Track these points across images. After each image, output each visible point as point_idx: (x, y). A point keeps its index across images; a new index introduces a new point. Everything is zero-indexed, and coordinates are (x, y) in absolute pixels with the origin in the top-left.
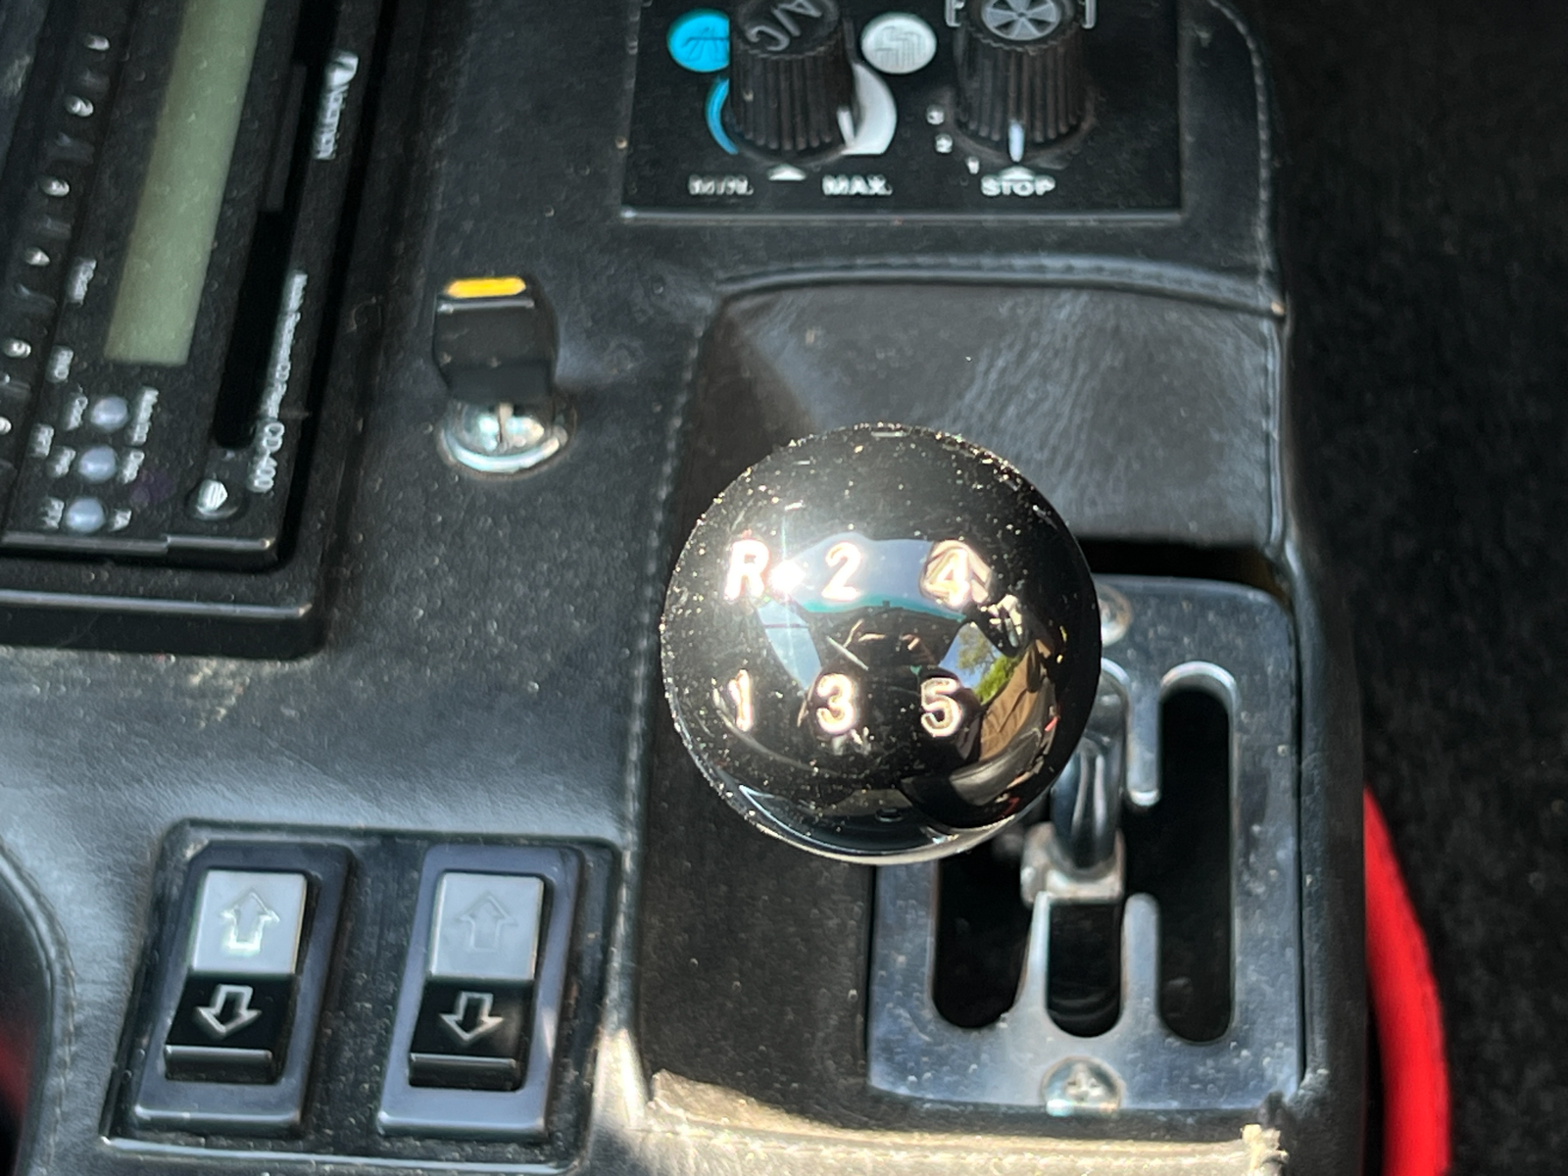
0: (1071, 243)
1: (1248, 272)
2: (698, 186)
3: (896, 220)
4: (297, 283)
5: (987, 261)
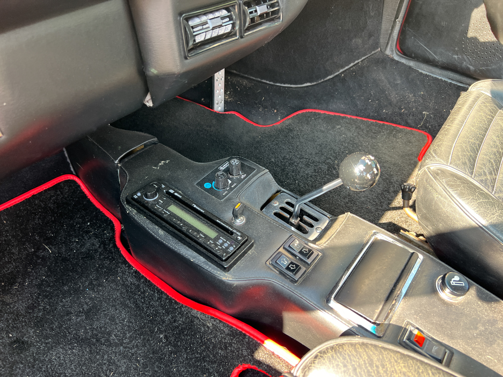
0: (253, 176)
1: (264, 170)
2: (224, 194)
3: (240, 185)
4: (217, 221)
5: (250, 182)
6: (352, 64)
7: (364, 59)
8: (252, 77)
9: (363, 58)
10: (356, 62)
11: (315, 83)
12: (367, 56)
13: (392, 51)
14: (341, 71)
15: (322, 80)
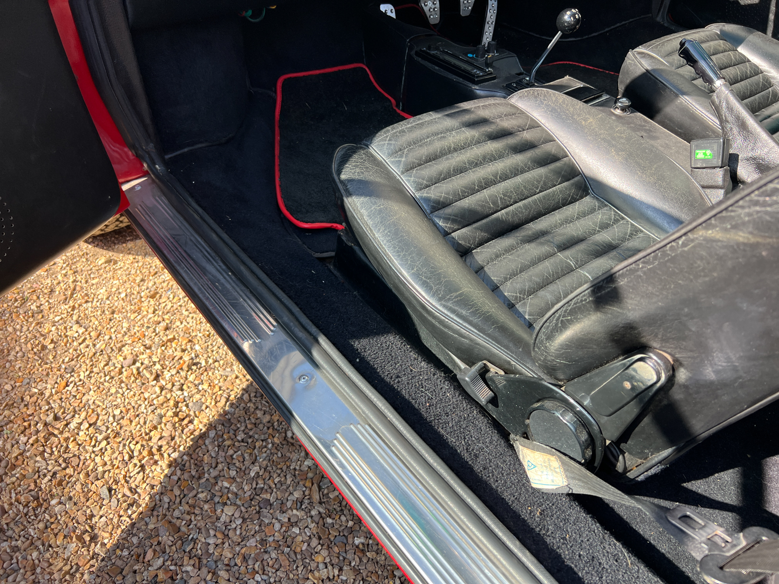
1: (513, 55)
6: (618, 25)
7: (631, 22)
8: (520, 30)
9: (631, 20)
10: (624, 23)
11: (579, 39)
12: (635, 19)
13: (663, 18)
14: (607, 29)
15: (587, 37)
